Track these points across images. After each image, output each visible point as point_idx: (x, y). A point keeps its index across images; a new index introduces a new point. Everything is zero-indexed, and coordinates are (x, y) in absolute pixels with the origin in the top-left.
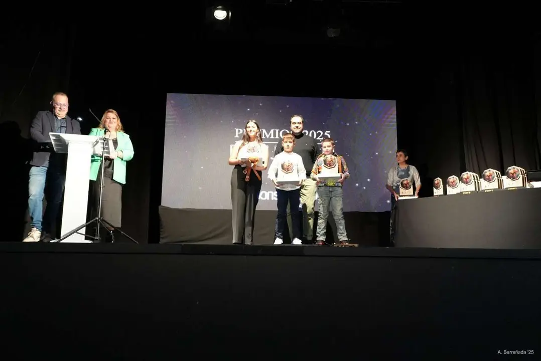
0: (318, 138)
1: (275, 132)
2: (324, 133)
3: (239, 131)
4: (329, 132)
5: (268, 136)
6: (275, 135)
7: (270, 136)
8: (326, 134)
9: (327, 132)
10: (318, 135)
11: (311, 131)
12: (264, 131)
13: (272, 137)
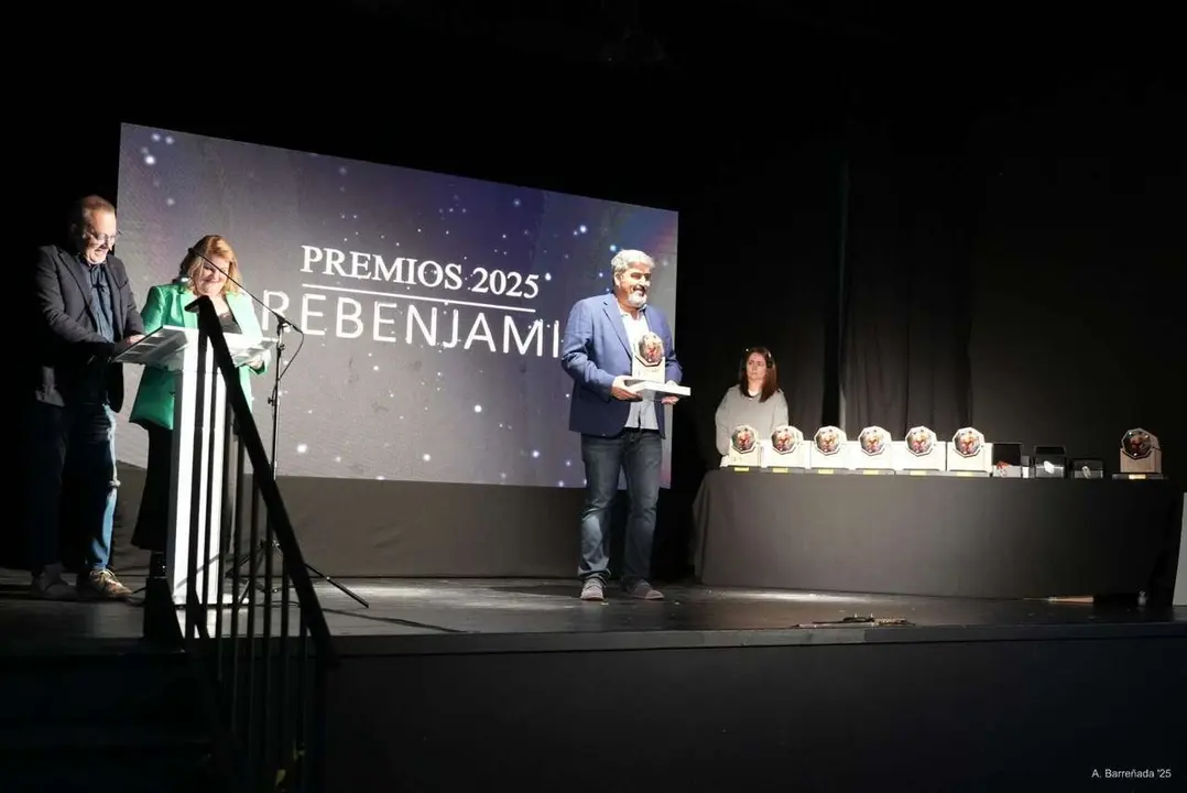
0: (511, 293)
1: (405, 265)
2: (524, 279)
3: (313, 254)
4: (536, 277)
5: (387, 276)
6: (405, 276)
7: (394, 275)
8: (528, 282)
9: (531, 276)
10: (511, 282)
11: (495, 272)
12: (379, 260)
13: (399, 279)
